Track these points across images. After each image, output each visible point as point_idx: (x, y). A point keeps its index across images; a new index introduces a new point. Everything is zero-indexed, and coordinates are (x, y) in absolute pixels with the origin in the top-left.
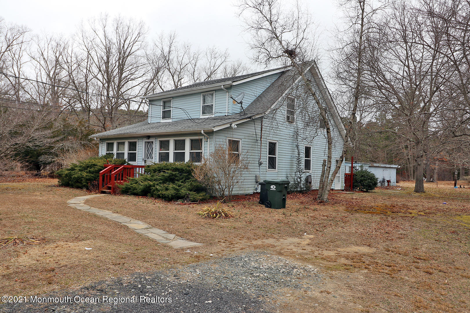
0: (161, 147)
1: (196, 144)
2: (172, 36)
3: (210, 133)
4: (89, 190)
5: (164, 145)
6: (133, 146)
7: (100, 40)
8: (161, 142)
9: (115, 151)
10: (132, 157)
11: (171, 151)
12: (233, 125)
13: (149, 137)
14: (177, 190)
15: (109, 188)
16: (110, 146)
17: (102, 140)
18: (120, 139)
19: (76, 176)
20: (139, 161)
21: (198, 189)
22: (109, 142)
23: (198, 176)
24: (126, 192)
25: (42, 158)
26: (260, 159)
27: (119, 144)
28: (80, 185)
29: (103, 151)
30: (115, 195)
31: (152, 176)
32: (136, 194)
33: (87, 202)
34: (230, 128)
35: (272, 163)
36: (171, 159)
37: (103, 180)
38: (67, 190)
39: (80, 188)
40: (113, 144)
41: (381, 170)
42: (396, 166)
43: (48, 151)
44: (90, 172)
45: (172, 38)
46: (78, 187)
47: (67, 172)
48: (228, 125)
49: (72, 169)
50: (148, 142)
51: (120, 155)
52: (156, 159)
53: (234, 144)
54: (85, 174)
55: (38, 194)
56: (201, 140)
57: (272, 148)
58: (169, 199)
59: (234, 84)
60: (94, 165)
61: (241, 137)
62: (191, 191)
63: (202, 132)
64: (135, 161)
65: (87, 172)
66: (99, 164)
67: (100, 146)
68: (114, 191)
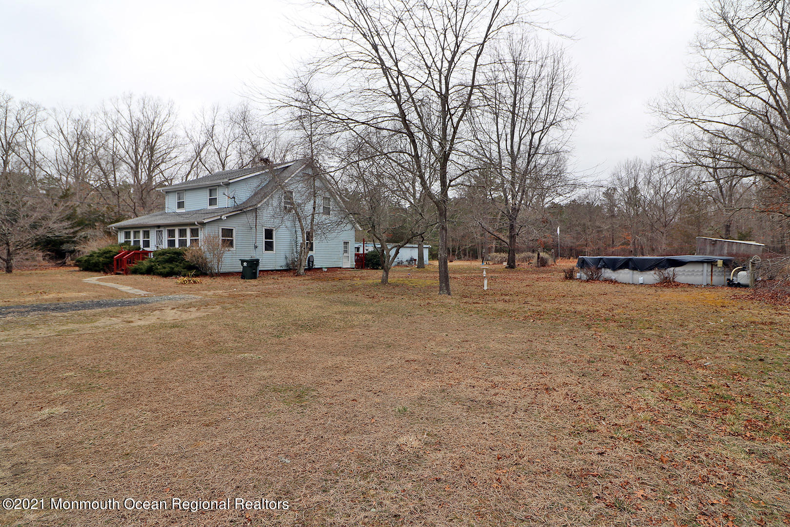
0: (169, 236)
1: (195, 232)
2: (216, 108)
3: (203, 224)
4: (106, 273)
5: (171, 233)
6: (147, 234)
7: (125, 120)
8: (169, 231)
9: (132, 239)
10: (147, 244)
11: (177, 238)
12: (223, 217)
13: (159, 227)
14: (173, 269)
15: (122, 270)
16: (127, 235)
17: (121, 229)
18: (136, 228)
19: (94, 261)
20: (152, 248)
21: (190, 267)
22: (127, 230)
23: (188, 257)
24: (135, 272)
25: (65, 247)
26: (256, 243)
27: (135, 232)
28: (97, 269)
29: (121, 239)
30: (127, 275)
31: (156, 259)
32: (142, 274)
33: (98, 280)
34: (221, 219)
35: (269, 246)
36: (177, 245)
37: (118, 264)
38: (86, 273)
39: (99, 271)
40: (130, 232)
41: (409, 249)
42: (428, 246)
43: (69, 240)
44: (106, 257)
45: (215, 111)
46: (96, 271)
47: (86, 258)
48: (219, 217)
49: (91, 256)
50: (159, 231)
51: (137, 242)
52: (165, 246)
53: (228, 233)
54: (101, 259)
55: (59, 276)
56: (198, 229)
57: (269, 234)
58: (166, 275)
59: (231, 181)
60: (110, 251)
61: (234, 226)
62: (184, 269)
63: (196, 223)
64: (149, 247)
65: (104, 258)
66: (114, 250)
67: (119, 234)
68: (126, 272)
